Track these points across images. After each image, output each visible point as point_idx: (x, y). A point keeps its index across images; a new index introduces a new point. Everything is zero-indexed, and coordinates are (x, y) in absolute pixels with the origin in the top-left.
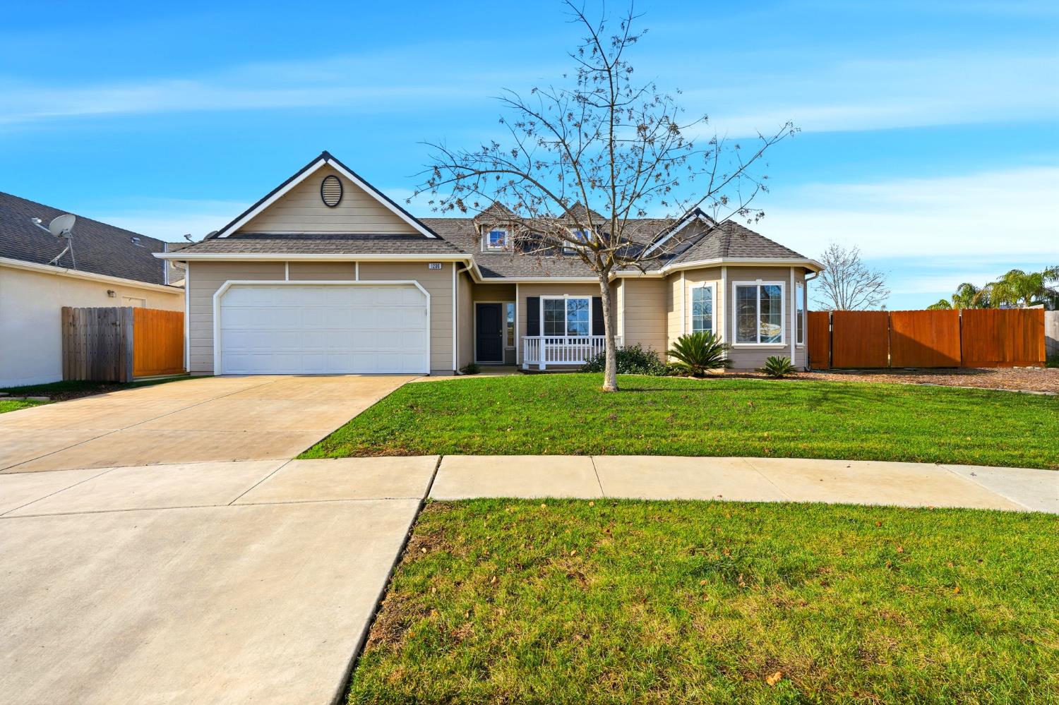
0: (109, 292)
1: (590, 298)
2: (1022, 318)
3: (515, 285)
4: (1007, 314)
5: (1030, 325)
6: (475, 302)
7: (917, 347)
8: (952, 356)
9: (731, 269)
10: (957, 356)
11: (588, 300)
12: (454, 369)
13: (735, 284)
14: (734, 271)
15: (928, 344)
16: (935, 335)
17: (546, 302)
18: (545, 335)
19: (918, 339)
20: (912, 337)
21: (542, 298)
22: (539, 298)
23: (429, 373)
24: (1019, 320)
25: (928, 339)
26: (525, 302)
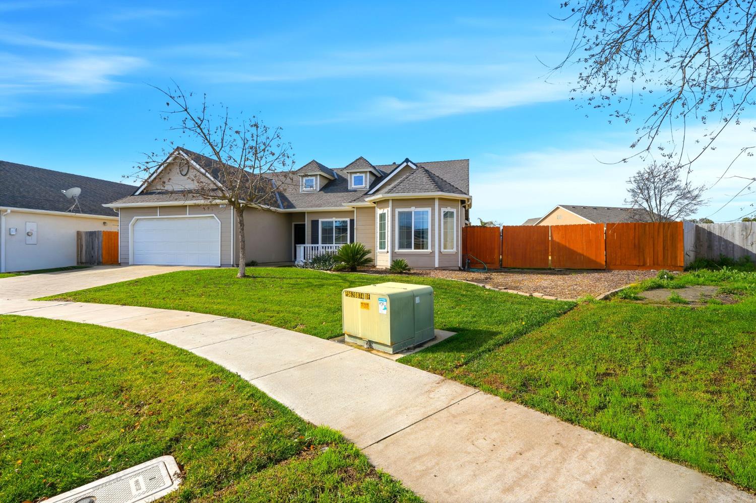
0: (104, 223)
1: (348, 220)
2: (661, 230)
3: (305, 213)
4: (647, 226)
5: (669, 235)
6: (293, 223)
7: (571, 253)
8: (598, 260)
9: (394, 200)
10: (602, 260)
11: (347, 221)
12: (232, 263)
13: (397, 210)
14: (397, 202)
15: (580, 251)
16: (585, 244)
17: (323, 222)
18: (322, 244)
19: (572, 247)
20: (567, 245)
21: (320, 220)
22: (318, 220)
23: (220, 265)
24: (658, 232)
25: (579, 246)
26: (310, 223)
